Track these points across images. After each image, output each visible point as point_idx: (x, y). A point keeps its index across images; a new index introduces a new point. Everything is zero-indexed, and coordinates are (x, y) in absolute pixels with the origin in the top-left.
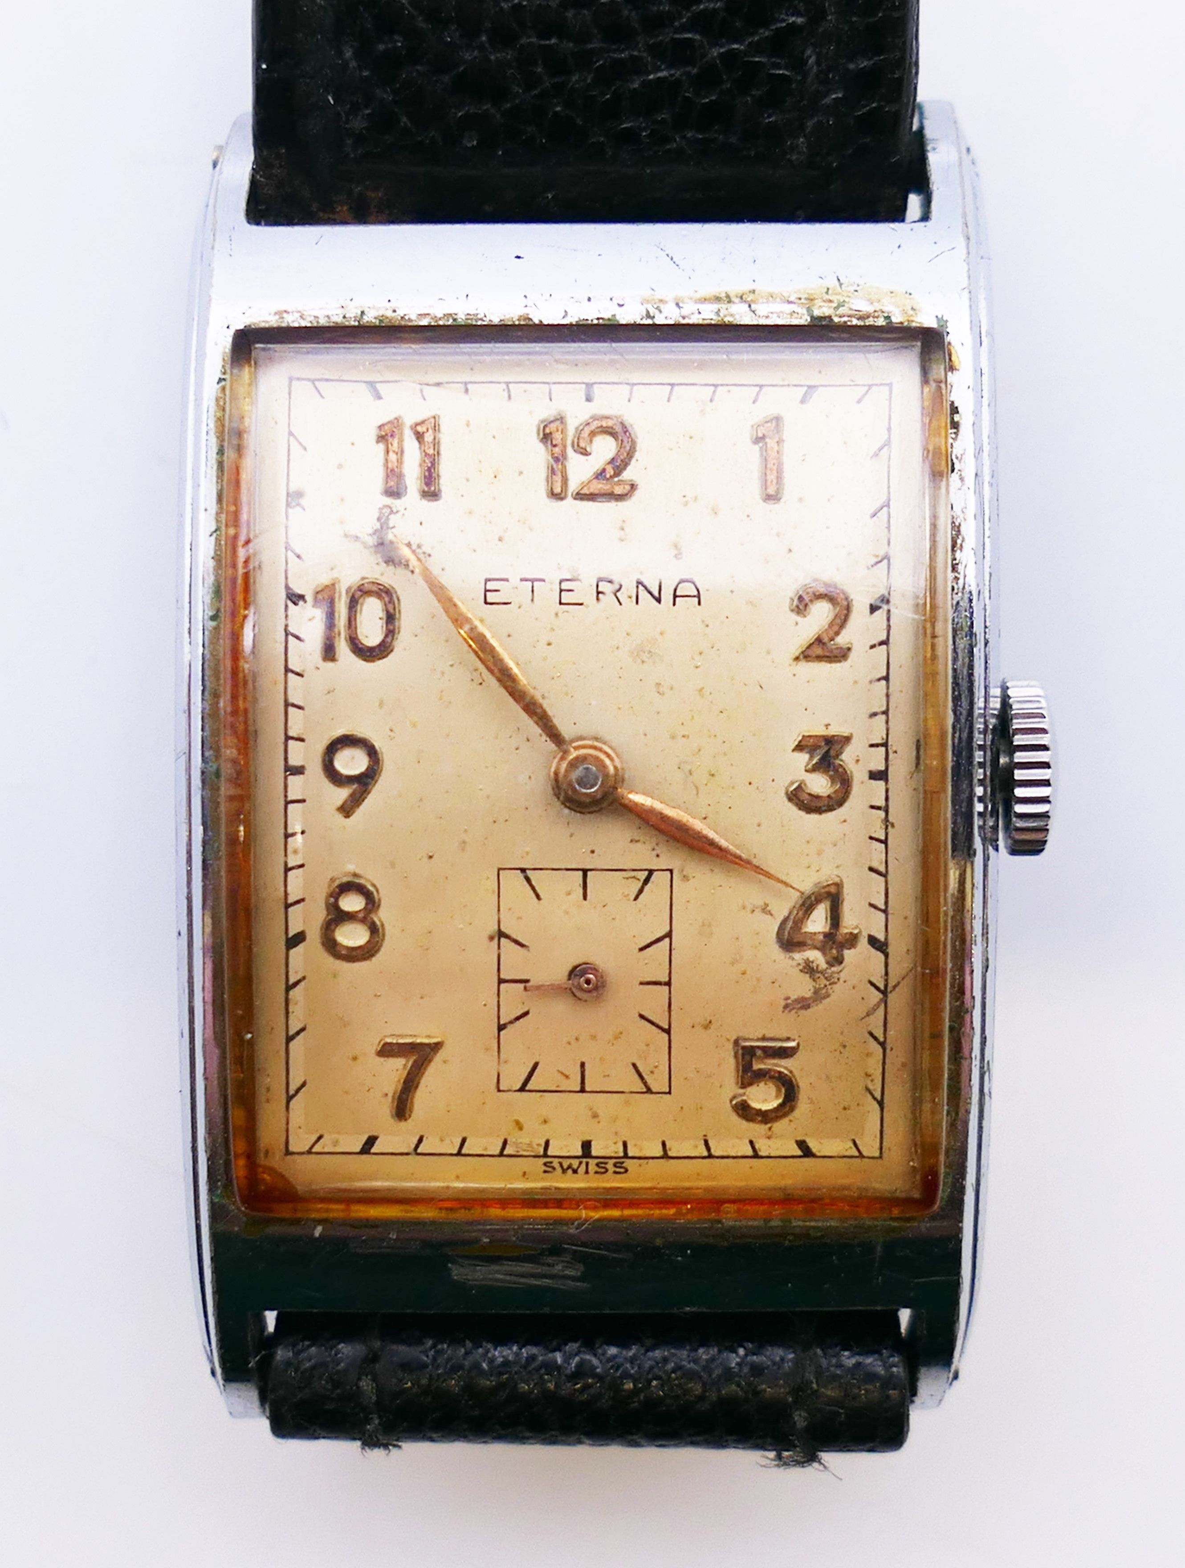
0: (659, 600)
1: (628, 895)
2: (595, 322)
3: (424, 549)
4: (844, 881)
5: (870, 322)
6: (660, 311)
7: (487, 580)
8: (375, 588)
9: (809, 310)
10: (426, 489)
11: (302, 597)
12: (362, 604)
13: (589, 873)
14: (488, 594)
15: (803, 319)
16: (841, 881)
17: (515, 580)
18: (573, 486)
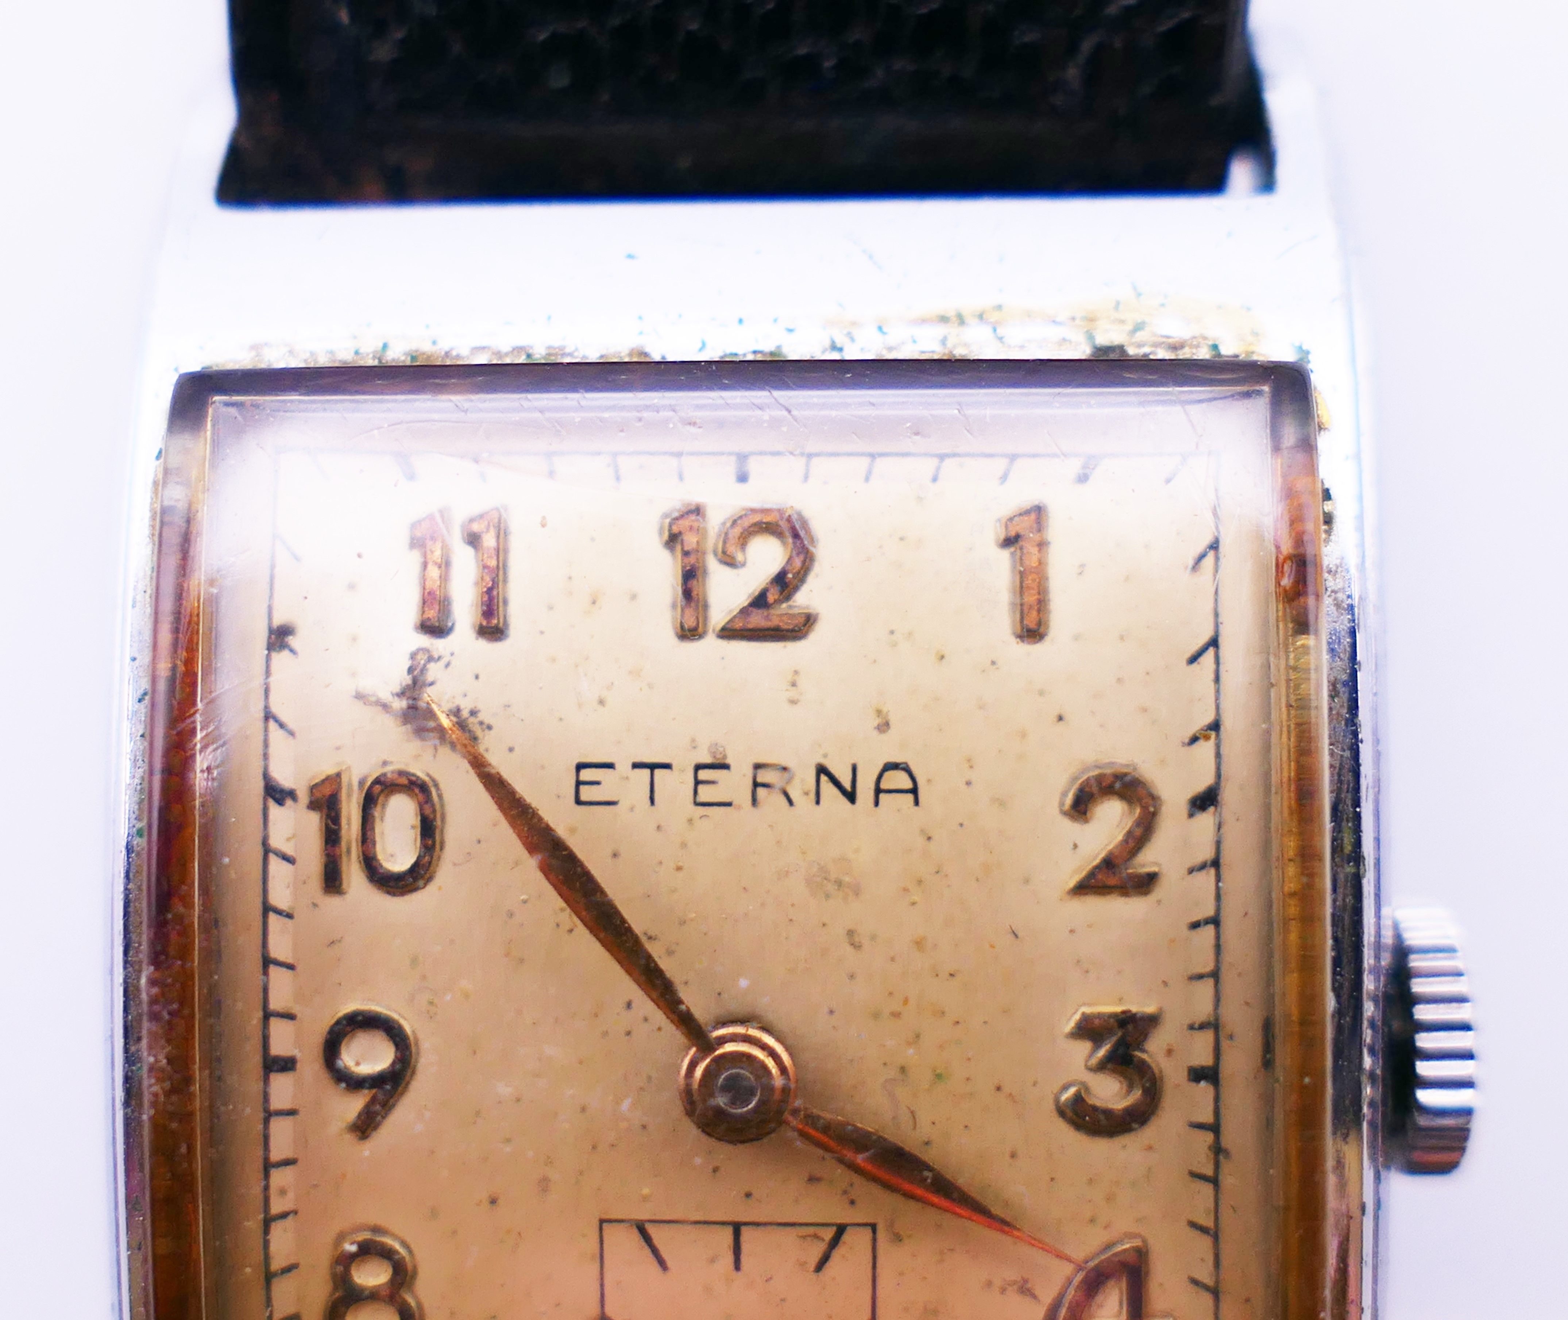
0: (851, 796)
1: (805, 1263)
2: (750, 357)
3: (481, 716)
4: (1151, 1241)
5: (1185, 354)
6: (852, 340)
7: (580, 767)
8: (404, 781)
9: (1090, 337)
10: (484, 623)
11: (292, 794)
12: (384, 806)
13: (744, 1230)
14: (583, 788)
15: (1081, 351)
16: (1144, 1241)
17: (623, 766)
18: (718, 616)
